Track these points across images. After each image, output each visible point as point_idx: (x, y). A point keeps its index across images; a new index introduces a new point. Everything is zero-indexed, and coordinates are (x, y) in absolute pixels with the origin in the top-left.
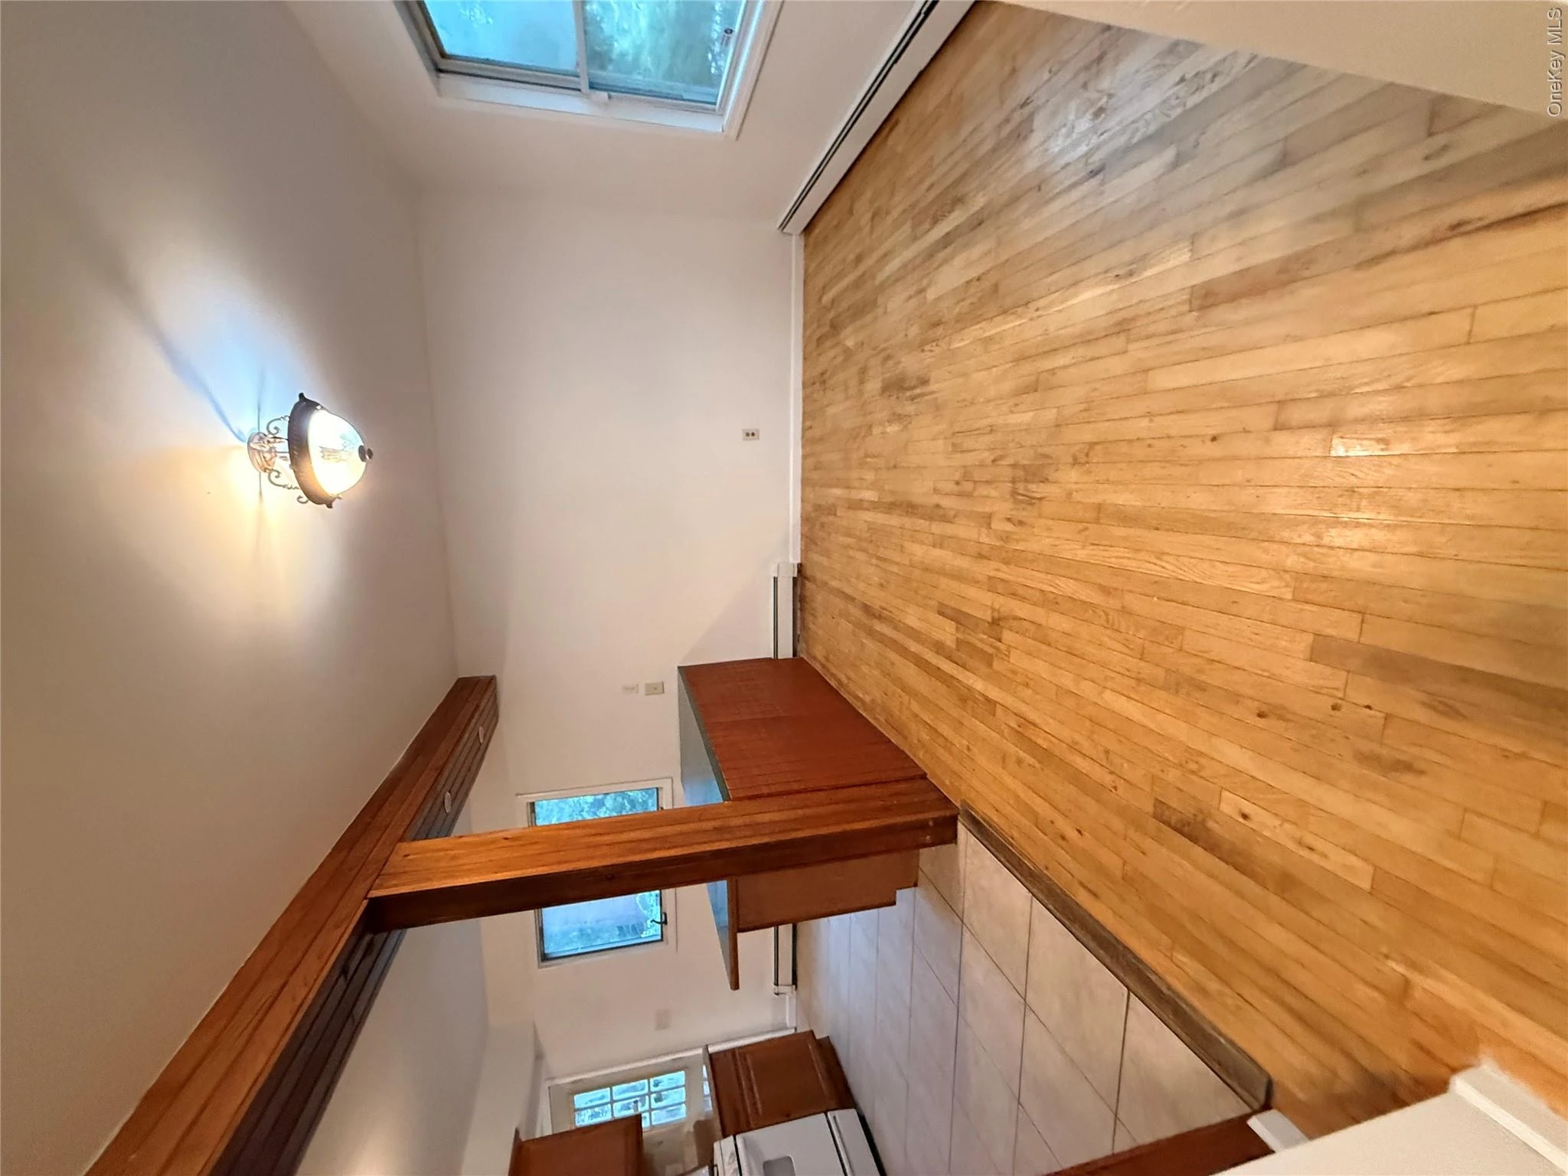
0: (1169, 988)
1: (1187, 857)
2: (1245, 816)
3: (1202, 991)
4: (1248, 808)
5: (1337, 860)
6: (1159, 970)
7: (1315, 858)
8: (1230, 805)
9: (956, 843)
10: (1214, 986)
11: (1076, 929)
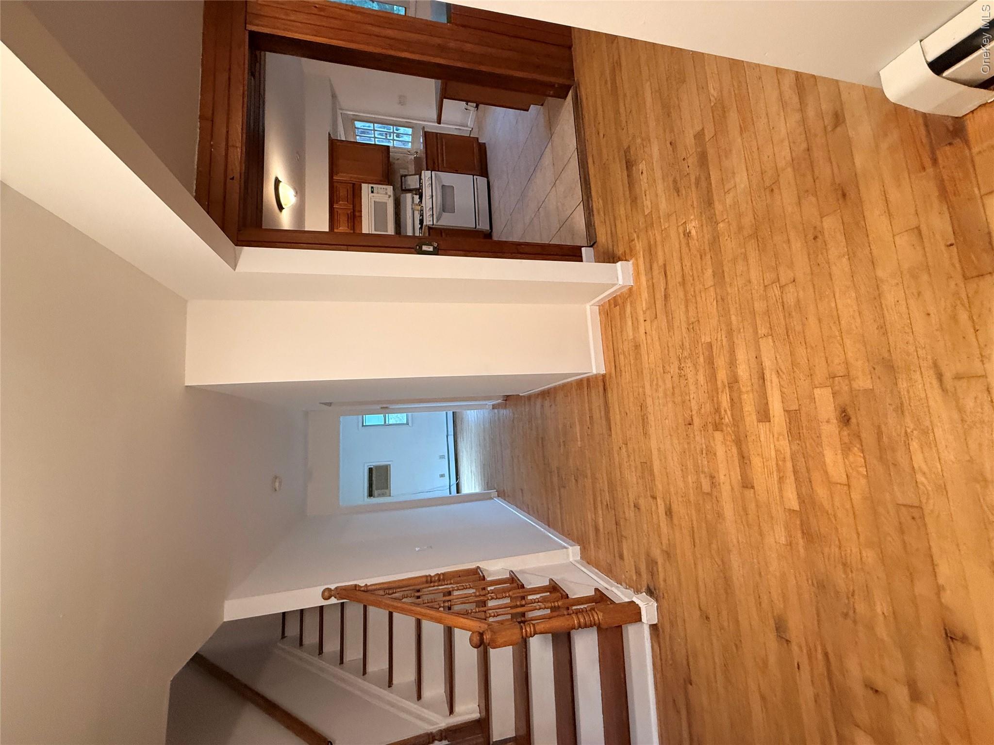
0: (592, 206)
1: (622, 172)
2: (642, 173)
3: (599, 213)
4: (644, 172)
5: (648, 203)
6: (593, 200)
7: (644, 197)
8: (642, 166)
9: (565, 100)
10: (602, 213)
11: (582, 170)
